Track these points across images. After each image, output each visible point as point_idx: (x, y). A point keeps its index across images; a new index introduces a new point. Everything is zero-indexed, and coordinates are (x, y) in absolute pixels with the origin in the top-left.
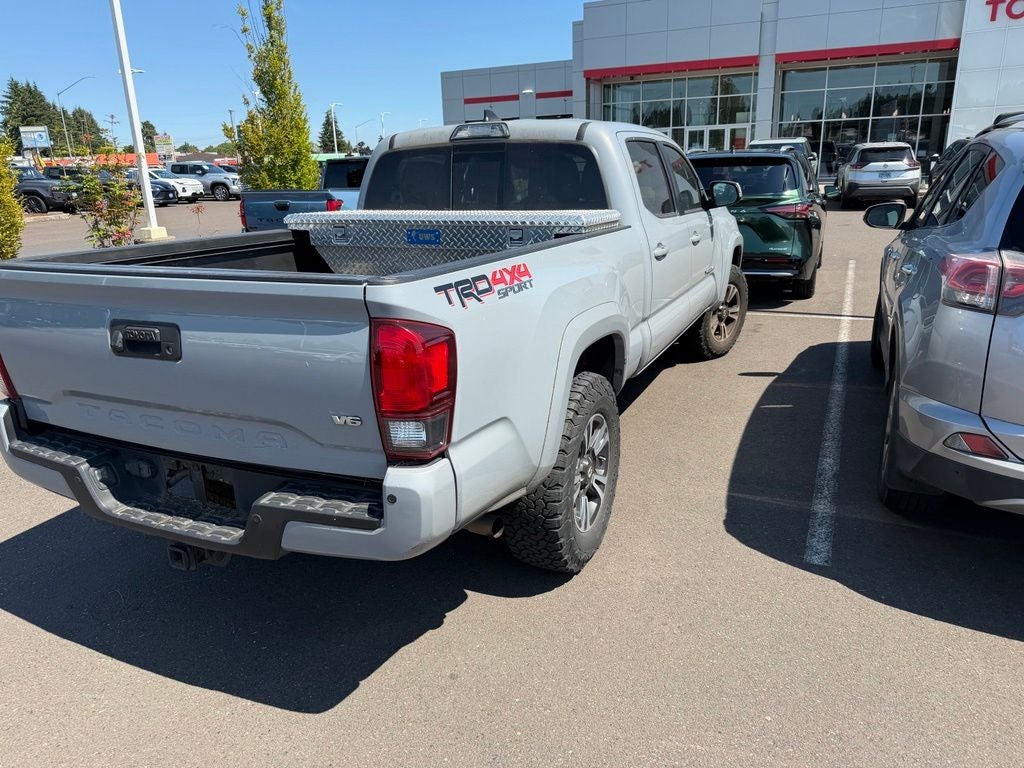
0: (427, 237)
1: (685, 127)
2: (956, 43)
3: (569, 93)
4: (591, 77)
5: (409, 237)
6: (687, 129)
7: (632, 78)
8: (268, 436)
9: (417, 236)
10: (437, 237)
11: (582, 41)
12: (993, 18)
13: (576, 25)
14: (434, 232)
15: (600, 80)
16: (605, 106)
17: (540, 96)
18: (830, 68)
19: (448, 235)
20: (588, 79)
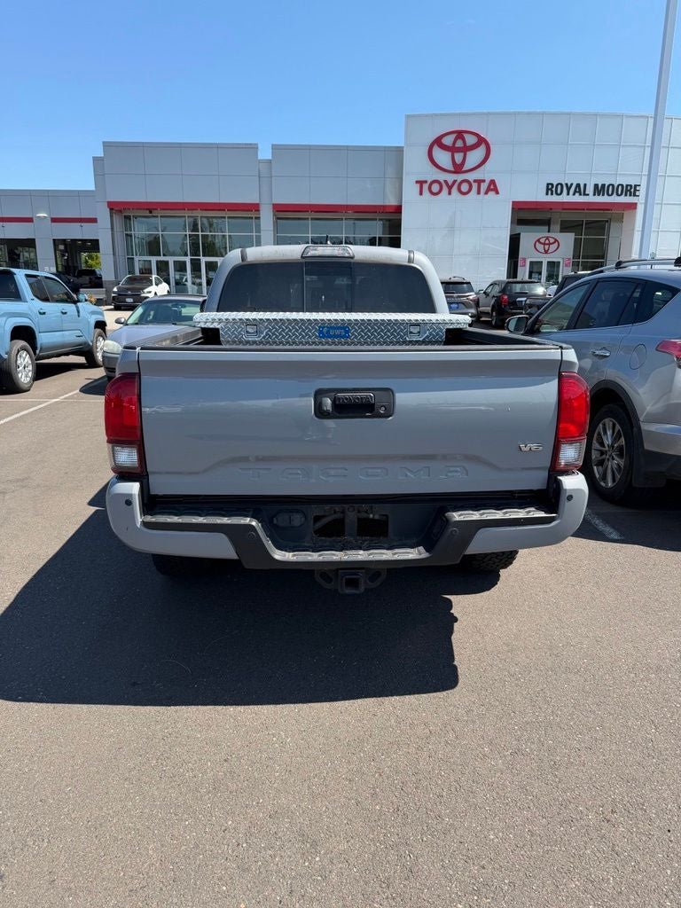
0: (338, 332)
1: (201, 257)
2: (398, 209)
3: (94, 220)
4: (116, 208)
5: (321, 332)
6: (204, 260)
7: (151, 212)
8: (452, 469)
9: (328, 332)
10: (347, 332)
11: (103, 175)
12: (421, 193)
13: (95, 159)
14: (341, 328)
15: (120, 211)
16: (127, 235)
17: (54, 220)
18: (312, 219)
19: (356, 331)
20: (111, 209)
